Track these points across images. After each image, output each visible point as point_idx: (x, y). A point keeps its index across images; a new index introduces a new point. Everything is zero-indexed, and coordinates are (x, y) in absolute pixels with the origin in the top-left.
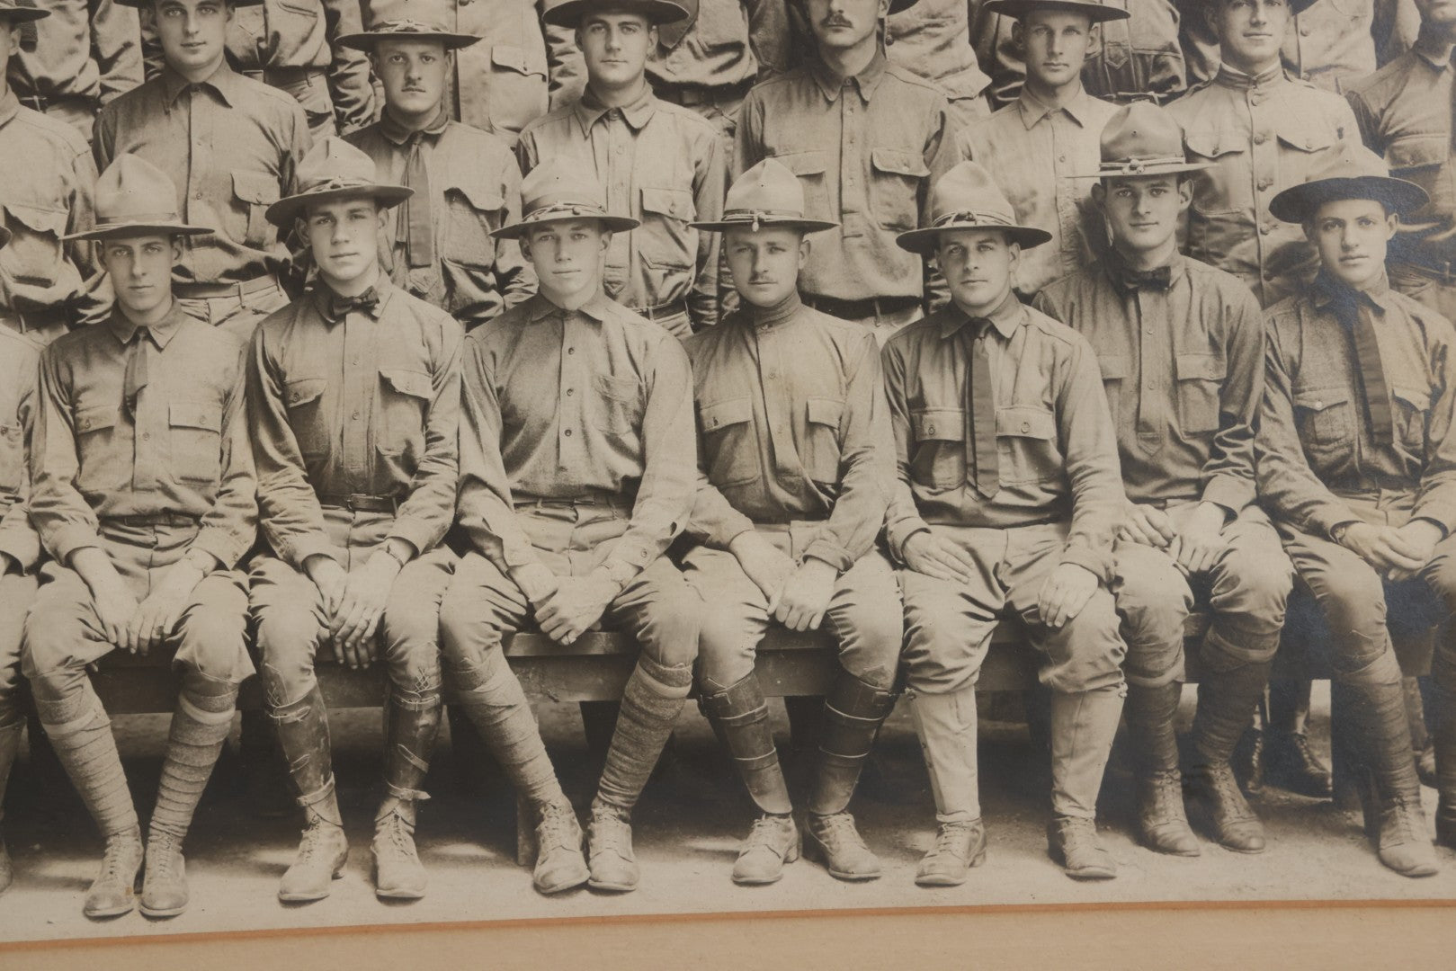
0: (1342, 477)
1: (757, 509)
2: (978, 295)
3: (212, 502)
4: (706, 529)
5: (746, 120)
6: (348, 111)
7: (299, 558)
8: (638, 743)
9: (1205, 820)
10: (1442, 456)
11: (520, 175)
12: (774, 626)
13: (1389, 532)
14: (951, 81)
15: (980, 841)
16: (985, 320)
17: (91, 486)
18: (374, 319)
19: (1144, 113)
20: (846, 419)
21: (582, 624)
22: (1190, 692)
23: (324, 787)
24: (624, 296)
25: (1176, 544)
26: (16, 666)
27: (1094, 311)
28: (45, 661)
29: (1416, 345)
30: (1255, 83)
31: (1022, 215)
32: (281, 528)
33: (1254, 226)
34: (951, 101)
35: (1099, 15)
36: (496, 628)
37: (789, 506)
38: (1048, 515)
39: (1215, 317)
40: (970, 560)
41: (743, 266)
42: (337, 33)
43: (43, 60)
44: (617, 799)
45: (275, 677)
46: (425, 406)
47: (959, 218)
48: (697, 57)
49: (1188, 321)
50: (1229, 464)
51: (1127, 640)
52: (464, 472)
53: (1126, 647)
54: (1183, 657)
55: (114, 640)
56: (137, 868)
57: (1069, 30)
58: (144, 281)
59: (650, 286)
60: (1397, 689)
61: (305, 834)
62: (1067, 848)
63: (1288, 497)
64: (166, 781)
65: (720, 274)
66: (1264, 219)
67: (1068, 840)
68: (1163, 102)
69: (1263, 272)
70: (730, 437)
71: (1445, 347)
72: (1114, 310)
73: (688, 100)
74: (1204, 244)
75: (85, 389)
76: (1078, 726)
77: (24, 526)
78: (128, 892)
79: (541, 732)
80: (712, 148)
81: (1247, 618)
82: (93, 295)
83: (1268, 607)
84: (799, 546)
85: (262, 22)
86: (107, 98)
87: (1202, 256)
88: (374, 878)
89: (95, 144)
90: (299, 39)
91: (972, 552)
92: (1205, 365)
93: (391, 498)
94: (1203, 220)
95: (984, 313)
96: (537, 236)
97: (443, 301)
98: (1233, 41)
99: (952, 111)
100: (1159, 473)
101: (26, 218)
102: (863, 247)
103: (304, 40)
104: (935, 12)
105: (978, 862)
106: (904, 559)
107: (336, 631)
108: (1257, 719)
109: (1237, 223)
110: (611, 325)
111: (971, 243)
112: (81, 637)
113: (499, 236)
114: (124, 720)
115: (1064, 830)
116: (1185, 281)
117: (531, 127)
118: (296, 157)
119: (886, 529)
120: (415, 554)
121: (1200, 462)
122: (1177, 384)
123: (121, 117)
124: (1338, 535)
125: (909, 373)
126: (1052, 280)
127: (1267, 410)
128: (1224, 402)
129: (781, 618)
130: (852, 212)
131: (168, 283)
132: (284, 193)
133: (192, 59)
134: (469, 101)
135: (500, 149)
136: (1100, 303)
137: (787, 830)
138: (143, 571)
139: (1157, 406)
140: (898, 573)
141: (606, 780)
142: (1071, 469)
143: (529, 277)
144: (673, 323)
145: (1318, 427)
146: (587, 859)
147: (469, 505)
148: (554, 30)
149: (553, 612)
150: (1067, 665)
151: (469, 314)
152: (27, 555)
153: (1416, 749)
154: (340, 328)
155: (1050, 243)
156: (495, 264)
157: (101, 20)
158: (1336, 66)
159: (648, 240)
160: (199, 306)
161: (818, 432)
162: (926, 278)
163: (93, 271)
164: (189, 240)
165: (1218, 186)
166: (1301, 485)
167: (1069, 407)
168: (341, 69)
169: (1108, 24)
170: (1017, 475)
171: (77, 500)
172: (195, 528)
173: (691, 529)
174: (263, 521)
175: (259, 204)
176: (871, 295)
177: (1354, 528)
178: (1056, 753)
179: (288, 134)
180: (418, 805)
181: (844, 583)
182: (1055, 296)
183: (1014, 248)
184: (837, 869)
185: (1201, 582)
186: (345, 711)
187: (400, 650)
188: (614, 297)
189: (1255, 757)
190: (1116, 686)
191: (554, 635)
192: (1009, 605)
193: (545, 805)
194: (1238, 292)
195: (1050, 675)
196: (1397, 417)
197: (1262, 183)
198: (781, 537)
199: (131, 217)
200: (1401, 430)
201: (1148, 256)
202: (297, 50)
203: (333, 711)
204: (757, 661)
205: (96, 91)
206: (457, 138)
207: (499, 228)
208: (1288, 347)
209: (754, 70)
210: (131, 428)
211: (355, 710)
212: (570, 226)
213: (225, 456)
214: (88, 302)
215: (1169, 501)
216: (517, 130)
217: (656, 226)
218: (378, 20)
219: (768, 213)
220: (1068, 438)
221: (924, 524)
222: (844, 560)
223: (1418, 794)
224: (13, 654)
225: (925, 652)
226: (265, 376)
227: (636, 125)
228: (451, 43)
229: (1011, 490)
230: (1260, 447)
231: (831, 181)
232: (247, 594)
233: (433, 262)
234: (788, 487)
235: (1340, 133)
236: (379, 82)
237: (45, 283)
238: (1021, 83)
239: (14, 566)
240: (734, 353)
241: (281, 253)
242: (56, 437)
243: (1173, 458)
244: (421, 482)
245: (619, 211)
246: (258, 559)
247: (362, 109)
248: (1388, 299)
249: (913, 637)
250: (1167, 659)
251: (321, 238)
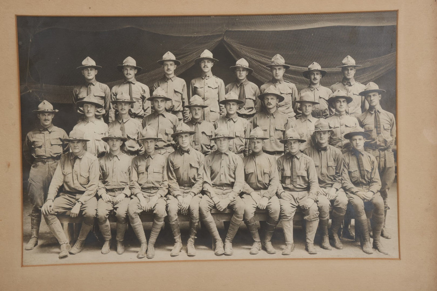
0: (357, 183)
1: (255, 188)
2: (294, 151)
3: (161, 185)
4: (246, 191)
5: (254, 120)
6: (185, 118)
7: (175, 195)
8: (233, 229)
9: (333, 244)
10: (374, 180)
11: (215, 129)
12: (257, 208)
13: (364, 193)
14: (289, 114)
15: (293, 247)
16: (295, 155)
17: (140, 182)
18: (189, 154)
19: (322, 120)
20: (270, 172)
21: (224, 208)
22: (330, 221)
23: (179, 236)
24: (232, 150)
25: (328, 195)
26: (126, 213)
27: (314, 154)
28: (131, 213)
29: (369, 161)
30: (341, 115)
31: (301, 137)
32: (172, 190)
33: (341, 140)
34: (289, 118)
35: (314, 103)
36: (209, 208)
37: (260, 187)
38: (305, 189)
39: (335, 155)
40: (292, 197)
41: (253, 146)
42: (184, 105)
43: (135, 110)
44: (230, 239)
45: (170, 216)
46: (197, 169)
47: (290, 138)
48: (245, 110)
49: (330, 156)
50: (337, 181)
51: (319, 212)
52: (204, 181)
53: (319, 213)
54: (329, 215)
55: (143, 209)
56: (146, 249)
57: (309, 106)
58: (150, 147)
59: (237, 149)
60: (366, 221)
61: (175, 244)
62: (309, 248)
63: (347, 187)
64: (152, 234)
65: (249, 147)
66: (343, 139)
67: (309, 247)
68: (325, 118)
69: (343, 148)
70: (250, 175)
71: (374, 161)
72: (317, 154)
73: (244, 117)
74: (333, 143)
75: (139, 166)
76: (311, 227)
77: (128, 189)
78: (144, 253)
79: (216, 227)
80: (248, 125)
81: (340, 208)
82: (141, 150)
83: (344, 206)
84: (262, 194)
85: (171, 103)
86: (145, 116)
87: (332, 145)
88: (187, 252)
89: (142, 124)
90: (177, 106)
91: (292, 196)
92: (333, 164)
93: (191, 185)
94: (333, 139)
95: (295, 154)
96: (217, 140)
97: (201, 151)
98: (337, 108)
99: (289, 119)
100: (325, 182)
101: (131, 136)
102: (274, 142)
103: (178, 106)
104: (286, 102)
105: (293, 250)
106: (280, 197)
107: (181, 208)
108: (342, 226)
109: (338, 139)
110: (229, 155)
111: (292, 142)
112: (137, 209)
113: (211, 140)
114: (144, 223)
115: (308, 245)
116: (329, 149)
117: (217, 121)
118: (176, 126)
119: (277, 192)
120: (195, 195)
121: (332, 181)
122: (328, 167)
123: (147, 119)
124: (356, 194)
125: (281, 164)
126: (306, 148)
127: (343, 172)
128: (336, 170)
129: (259, 207)
130: (272, 136)
131: (154, 148)
132: (174, 132)
133: (159, 110)
134: (206, 117)
135: (211, 125)
136: (314, 153)
137: (259, 244)
138: (148, 197)
139: (324, 171)
140: (279, 199)
141: (228, 235)
142: (310, 181)
143: (216, 147)
144: (240, 155)
145: (352, 175)
146: (224, 249)
147: (205, 186)
148: (221, 105)
149: (219, 205)
150: (309, 216)
151: (205, 153)
152: (129, 194)
153: (369, 231)
154: (183, 155)
155: (306, 142)
156: (210, 145)
157: (144, 103)
158: (355, 113)
159: (236, 141)
160: (159, 151)
161: (266, 174)
162: (285, 148)
163: (142, 145)
164: (158, 140)
165: (335, 133)
166: (349, 185)
167: (309, 170)
168: (185, 111)
169: (316, 105)
170: (300, 182)
171: (137, 185)
172: (158, 190)
173: (243, 191)
174: (169, 189)
175: (170, 134)
176: (275, 151)
177: (358, 193)
178: (307, 231)
179: (175, 122)
180: (195, 239)
181: (270, 201)
182: (307, 151)
183: (300, 143)
184: (268, 252)
185: (332, 201)
186: (182, 222)
187: (192, 212)
188: (230, 150)
189: (341, 233)
190: (317, 220)
191: (219, 209)
192: (299, 205)
193: (217, 239)
194: (339, 151)
195: (306, 218)
196: (366, 173)
197: (342, 133)
198: (259, 193)
199: (148, 136)
200: (367, 176)
201: (323, 145)
202: (177, 108)
203: (180, 222)
204: (254, 214)
205: (143, 115)
206: (204, 123)
207: (211, 138)
208: (347, 161)
209: (255, 112)
210: (147, 172)
211: (184, 222)
212: (224, 138)
213: (163, 177)
214: (140, 151)
215: (327, 187)
216: (214, 122)
217: (238, 138)
218: (191, 103)
219: (257, 136)
220: (309, 176)
221: (284, 191)
222: (270, 197)
223: (370, 239)
224: (126, 211)
225: (284, 213)
226: (170, 164)
227: (235, 121)
228: (203, 107)
229: (299, 185)
230: (342, 178)
231: (268, 131)
232: (166, 201)
233: (199, 144)
234: (260, 184)
235: (356, 124)
236: (191, 113)
237: (133, 147)
238: (301, 115)
239: (127, 196)
240: (251, 160)
241: (173, 142)
242: (134, 174)
243: (327, 180)
244: (196, 182)
245: (231, 136)
246: (168, 195)
247: (188, 118)
248: (364, 153)
249: (282, 210)
250: (326, 215)
251: (180, 140)
